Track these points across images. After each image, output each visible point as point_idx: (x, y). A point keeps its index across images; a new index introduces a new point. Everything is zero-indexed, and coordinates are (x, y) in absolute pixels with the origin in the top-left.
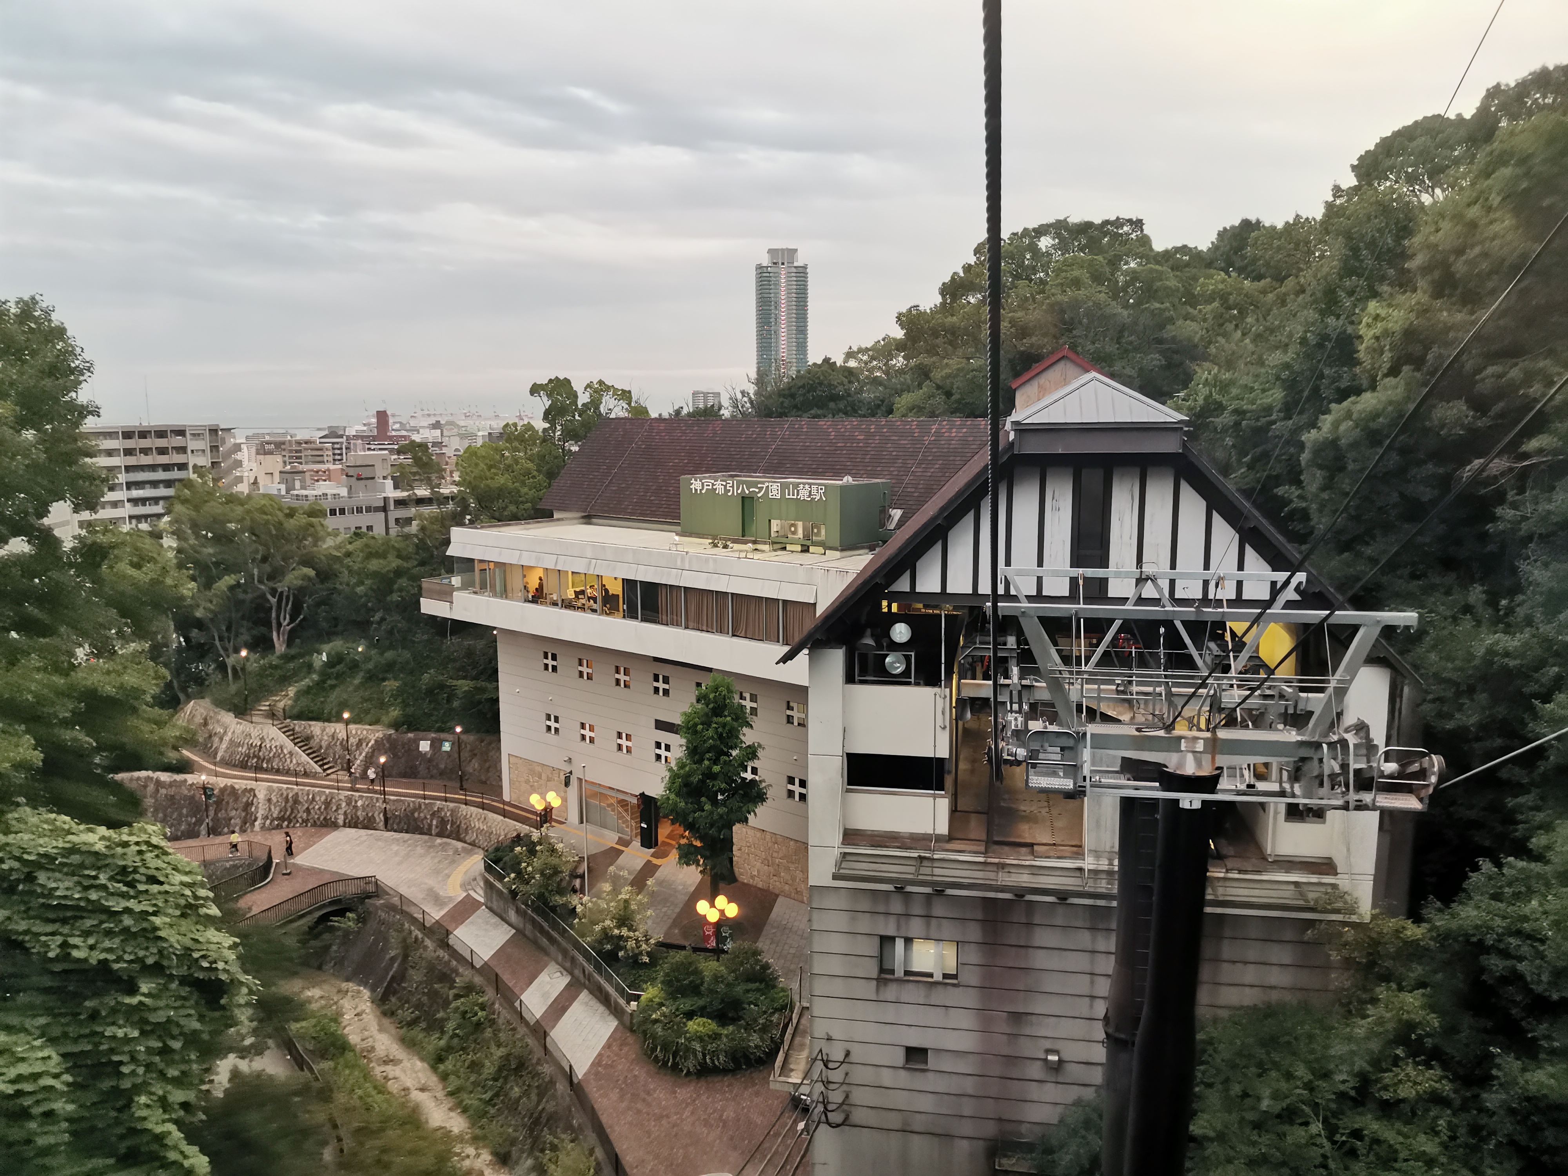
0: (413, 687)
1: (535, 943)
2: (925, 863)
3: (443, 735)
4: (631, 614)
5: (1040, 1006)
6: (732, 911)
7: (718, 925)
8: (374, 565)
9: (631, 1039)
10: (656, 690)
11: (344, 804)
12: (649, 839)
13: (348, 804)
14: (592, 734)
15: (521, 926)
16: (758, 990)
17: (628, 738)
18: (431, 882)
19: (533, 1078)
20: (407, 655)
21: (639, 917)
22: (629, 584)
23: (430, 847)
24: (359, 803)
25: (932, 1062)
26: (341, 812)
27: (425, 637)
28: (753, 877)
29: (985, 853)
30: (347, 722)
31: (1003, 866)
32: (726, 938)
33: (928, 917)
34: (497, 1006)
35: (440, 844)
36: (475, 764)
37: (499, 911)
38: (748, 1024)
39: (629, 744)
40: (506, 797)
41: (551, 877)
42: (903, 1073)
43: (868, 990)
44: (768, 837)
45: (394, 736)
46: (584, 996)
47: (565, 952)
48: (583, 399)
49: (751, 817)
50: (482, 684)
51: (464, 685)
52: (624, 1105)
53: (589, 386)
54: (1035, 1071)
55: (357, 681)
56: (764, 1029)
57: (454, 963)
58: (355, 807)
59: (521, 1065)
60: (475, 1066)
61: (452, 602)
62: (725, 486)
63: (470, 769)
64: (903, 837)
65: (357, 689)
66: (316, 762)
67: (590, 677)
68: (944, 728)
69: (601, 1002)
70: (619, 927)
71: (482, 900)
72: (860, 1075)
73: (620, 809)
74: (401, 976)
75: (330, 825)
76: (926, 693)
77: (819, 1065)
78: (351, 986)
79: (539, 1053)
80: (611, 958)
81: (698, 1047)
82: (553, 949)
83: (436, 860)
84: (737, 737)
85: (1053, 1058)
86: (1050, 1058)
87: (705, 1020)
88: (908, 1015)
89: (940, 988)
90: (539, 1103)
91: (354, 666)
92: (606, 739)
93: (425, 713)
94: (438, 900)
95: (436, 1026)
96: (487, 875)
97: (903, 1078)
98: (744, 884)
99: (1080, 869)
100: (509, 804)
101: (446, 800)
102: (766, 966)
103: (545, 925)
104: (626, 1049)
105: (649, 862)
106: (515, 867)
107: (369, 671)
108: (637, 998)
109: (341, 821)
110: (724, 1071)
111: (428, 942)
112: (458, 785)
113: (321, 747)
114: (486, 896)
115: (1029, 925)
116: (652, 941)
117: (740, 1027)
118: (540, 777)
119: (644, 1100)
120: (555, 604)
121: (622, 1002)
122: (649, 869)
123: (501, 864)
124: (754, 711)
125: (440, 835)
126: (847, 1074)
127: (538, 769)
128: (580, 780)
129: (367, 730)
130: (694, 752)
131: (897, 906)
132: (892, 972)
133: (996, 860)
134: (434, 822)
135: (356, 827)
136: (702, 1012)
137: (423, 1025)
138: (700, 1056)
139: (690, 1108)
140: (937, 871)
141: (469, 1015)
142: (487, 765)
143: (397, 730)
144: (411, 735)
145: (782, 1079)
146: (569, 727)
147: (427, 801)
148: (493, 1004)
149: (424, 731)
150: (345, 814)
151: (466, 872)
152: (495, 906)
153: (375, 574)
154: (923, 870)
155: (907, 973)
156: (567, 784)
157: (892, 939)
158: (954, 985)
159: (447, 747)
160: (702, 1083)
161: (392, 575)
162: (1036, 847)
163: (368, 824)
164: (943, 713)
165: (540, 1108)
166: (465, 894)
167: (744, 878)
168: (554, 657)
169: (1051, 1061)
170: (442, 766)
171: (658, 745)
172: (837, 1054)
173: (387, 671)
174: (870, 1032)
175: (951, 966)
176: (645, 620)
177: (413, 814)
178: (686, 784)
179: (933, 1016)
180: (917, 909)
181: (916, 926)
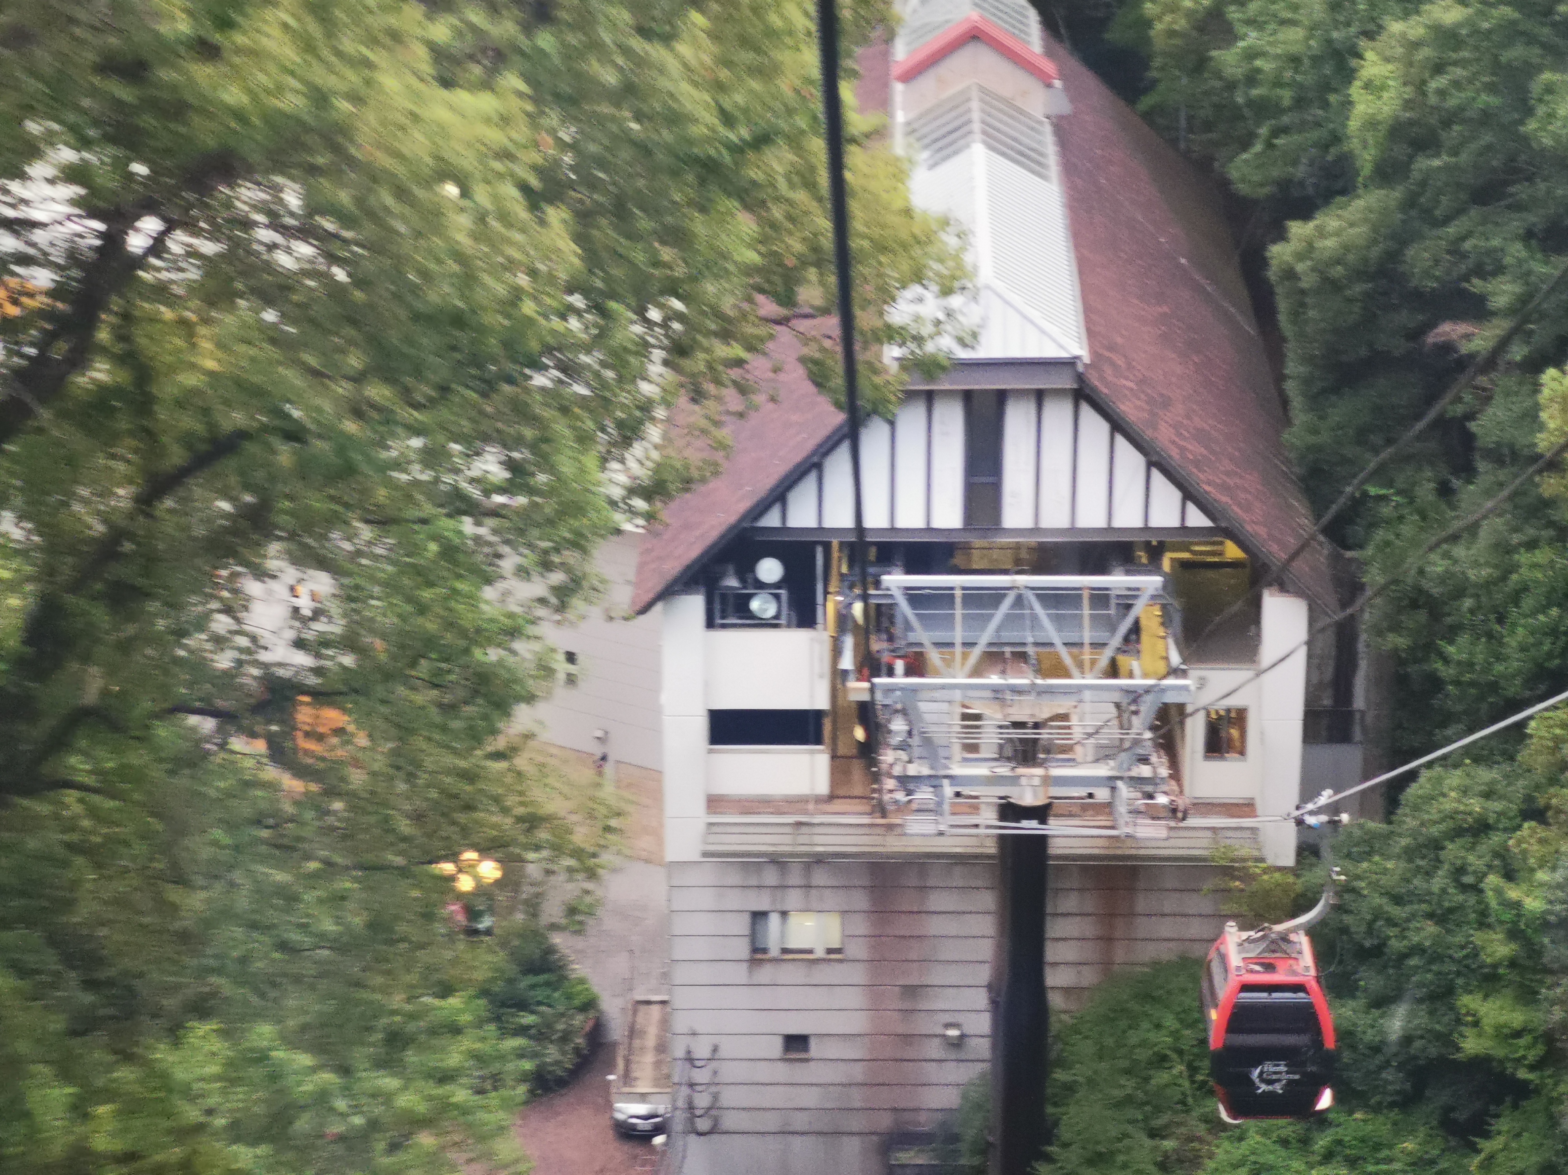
2: (804, 829)
6: (492, 873)
7: (472, 896)
25: (815, 1049)
32: (484, 911)
33: (808, 887)
42: (780, 1065)
43: (739, 973)
54: (934, 1049)
64: (776, 801)
68: (822, 676)
72: (729, 1072)
76: (800, 636)
85: (953, 1033)
86: (950, 1033)
88: (785, 997)
89: (823, 966)
97: (782, 1072)
115: (923, 889)
126: (715, 1072)
131: (771, 877)
132: (767, 951)
140: (818, 839)
145: (627, 1090)
154: (802, 839)
155: (785, 951)
157: (766, 914)
158: (839, 961)
164: (820, 659)
169: (952, 1037)
172: (704, 1051)
175: (835, 939)
180: (795, 877)
181: (793, 899)
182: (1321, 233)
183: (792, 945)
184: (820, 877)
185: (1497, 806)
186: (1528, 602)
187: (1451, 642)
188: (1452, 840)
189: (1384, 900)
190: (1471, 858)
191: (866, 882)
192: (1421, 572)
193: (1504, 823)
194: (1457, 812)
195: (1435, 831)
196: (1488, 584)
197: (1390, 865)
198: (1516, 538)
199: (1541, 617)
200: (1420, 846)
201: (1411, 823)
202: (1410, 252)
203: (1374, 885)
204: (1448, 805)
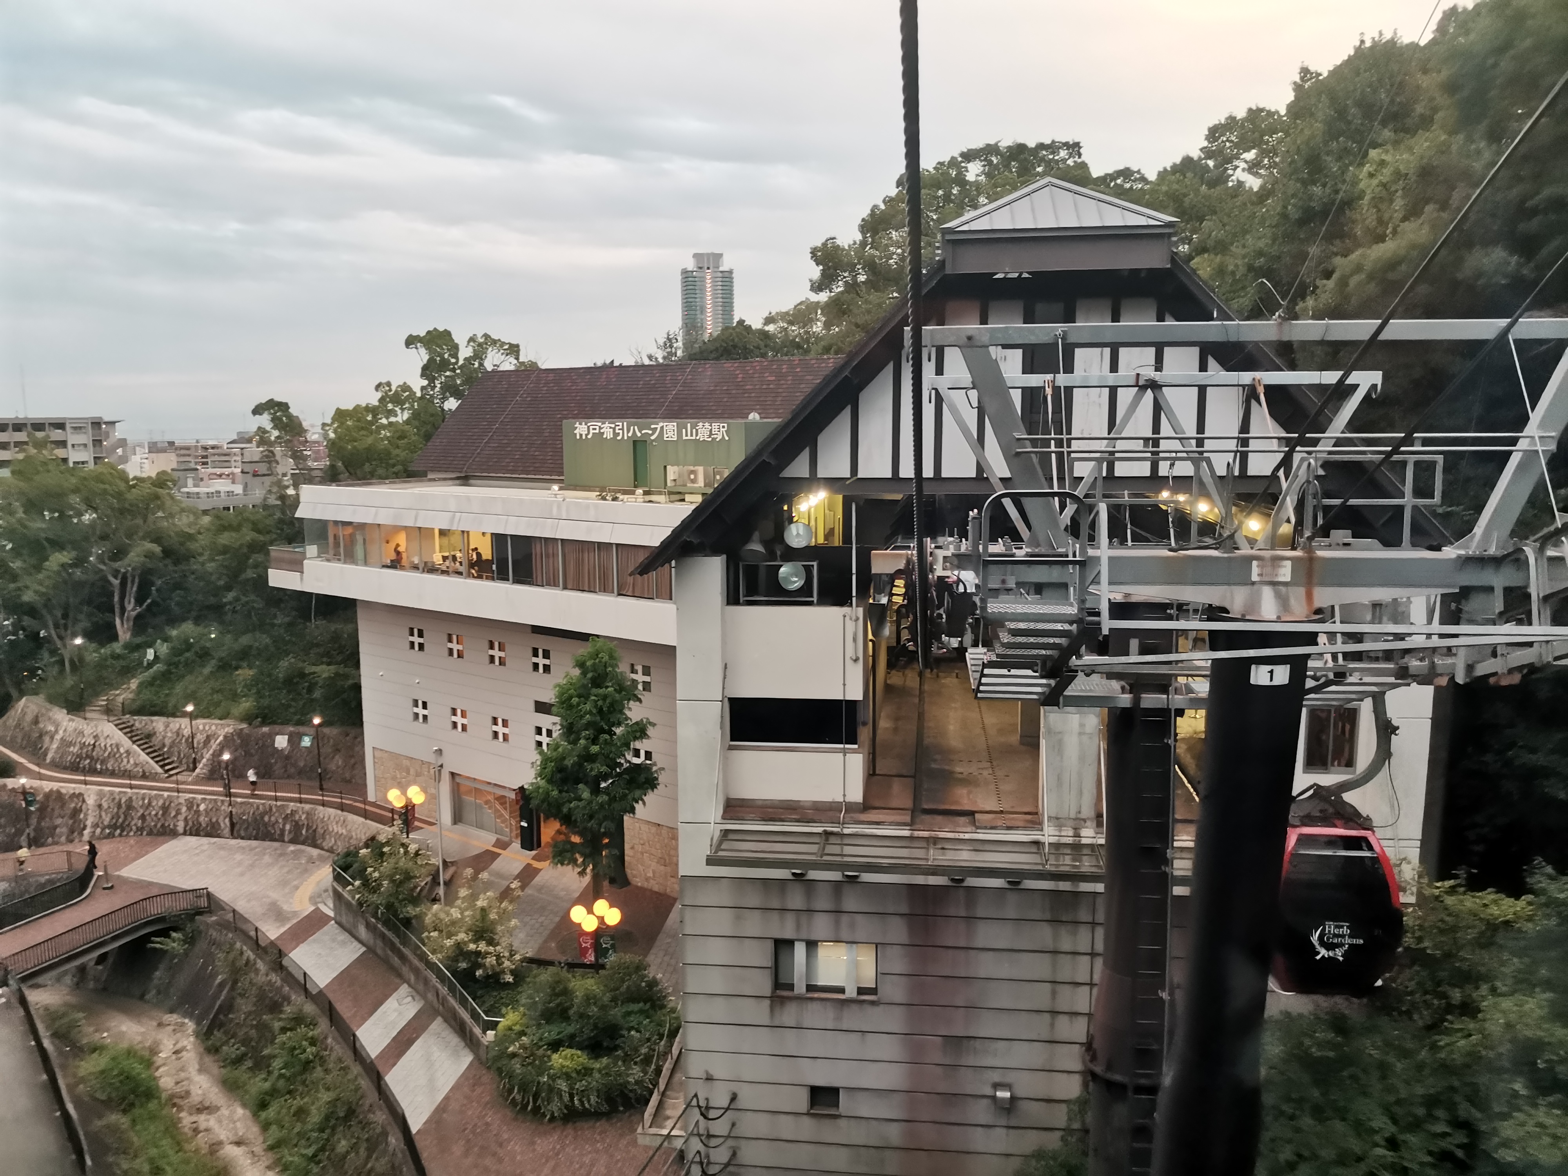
0: (270, 675)
1: (386, 961)
2: (833, 840)
3: (301, 729)
4: (502, 576)
5: (987, 1026)
6: (613, 917)
7: (597, 935)
8: (225, 539)
9: (488, 1078)
10: (536, 666)
11: (184, 809)
12: (530, 840)
13: (189, 808)
14: (465, 721)
15: (371, 942)
16: (641, 1012)
17: (505, 723)
18: (274, 895)
19: (363, 1129)
20: (265, 640)
21: (499, 928)
22: (499, 540)
23: (281, 855)
24: (202, 807)
25: (845, 1103)
26: (181, 817)
27: (287, 619)
28: (647, 879)
29: (911, 824)
30: (192, 716)
31: (935, 840)
32: (607, 949)
34: (329, 1040)
35: (292, 852)
36: (339, 760)
37: (348, 926)
38: (626, 1055)
39: (506, 731)
40: (371, 797)
41: (401, 882)
42: (807, 1121)
43: (760, 1012)
44: (664, 831)
45: (246, 731)
46: (438, 1025)
47: (416, 971)
48: (465, 352)
49: (639, 807)
50: (342, 670)
51: (324, 671)
52: (469, 1161)
53: (472, 339)
54: (981, 1112)
55: (207, 670)
56: (647, 1060)
57: (287, 988)
58: (197, 812)
59: (351, 1113)
60: (301, 1113)
61: (302, 572)
62: (614, 429)
63: (332, 767)
64: (803, 808)
65: (207, 679)
66: (157, 762)
67: (460, 655)
68: (856, 660)
69: (456, 1032)
70: (476, 941)
71: (331, 914)
72: (751, 1125)
73: (498, 807)
74: (228, 1007)
75: (167, 833)
76: (833, 614)
77: (696, 1115)
78: (174, 1018)
79: (372, 1096)
80: (467, 979)
81: (563, 1085)
82: (405, 970)
83: (286, 870)
84: (621, 712)
85: (1005, 1094)
86: (999, 1094)
87: (574, 1051)
88: (814, 1044)
89: (854, 1007)
90: (369, 1157)
91: (204, 655)
92: (481, 728)
93: (283, 705)
94: (279, 915)
95: (261, 1064)
96: (335, 884)
97: (807, 1128)
98: (637, 887)
99: (1037, 843)
100: (373, 804)
101: (300, 801)
102: (653, 983)
103: (396, 941)
104: (479, 1090)
105: (529, 865)
106: (361, 874)
107: (221, 659)
108: (494, 1026)
109: (180, 828)
110: (596, 1115)
111: (260, 965)
112: (317, 784)
113: (164, 746)
114: (335, 909)
115: (971, 919)
116: (517, 957)
117: (618, 1058)
118: (408, 772)
119: (494, 1154)
120: (416, 568)
121: (477, 1031)
122: (527, 875)
123: (351, 871)
124: (647, 686)
125: (293, 841)
126: (733, 1125)
127: (406, 763)
128: (453, 775)
129: (217, 725)
130: (570, 731)
131: (796, 899)
132: (791, 987)
133: (925, 834)
134: (288, 827)
135: (197, 834)
136: (571, 1042)
137: (249, 1063)
138: (566, 1098)
139: (552, 1163)
140: (848, 850)
141: (296, 1052)
142: (353, 761)
143: (250, 724)
144: (265, 729)
145: (654, 1130)
146: (438, 712)
147: (279, 803)
148: (326, 1038)
149: (282, 724)
150: (186, 820)
151: (319, 882)
152: (344, 920)
153: (225, 550)
154: (830, 849)
155: (811, 988)
156: (438, 778)
157: (790, 943)
158: (873, 1003)
159: (306, 742)
160: (569, 1130)
161: (245, 550)
162: (977, 815)
163: (212, 831)
164: (855, 640)
165: (369, 1165)
166: (313, 908)
167: (637, 881)
168: (421, 635)
169: (1003, 1099)
170: (301, 764)
171: (539, 731)
172: (721, 1100)
173: (242, 659)
174: (764, 1069)
175: (868, 978)
176: (517, 581)
177: (262, 818)
178: (561, 769)
179: (845, 1045)
180: (823, 902)
183: (819, 982)
184: (851, 901)
191: (904, 909)
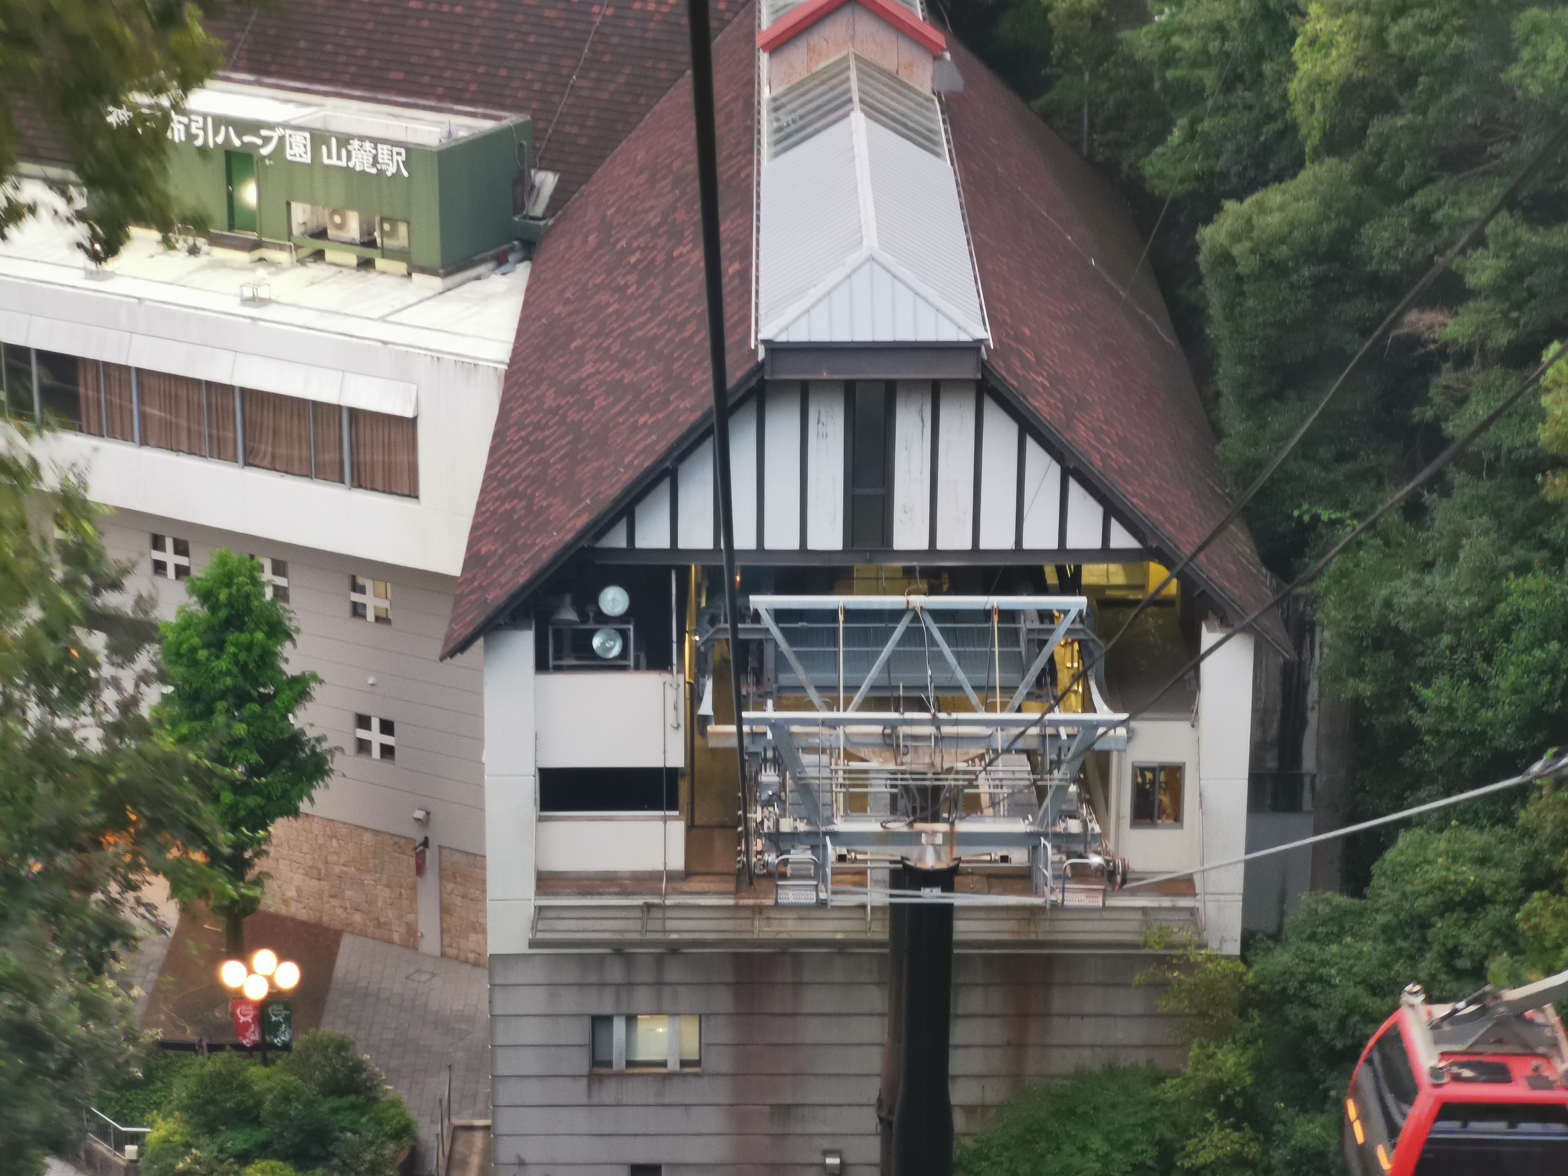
2: (655, 914)
5: (814, 1092)
6: (288, 975)
7: (264, 1004)
16: (353, 1107)
28: (286, 902)
29: (736, 893)
31: (759, 910)
32: (279, 1024)
33: (659, 984)
38: (344, 1164)
43: (578, 1091)
44: (317, 826)
49: (304, 806)
62: (189, 127)
64: (622, 879)
68: (677, 727)
76: (652, 680)
84: (272, 664)
85: (834, 1161)
86: (829, 1161)
87: (273, 1163)
88: (632, 1119)
89: (678, 1080)
99: (863, 907)
102: (358, 1067)
108: (135, 1138)
115: (797, 985)
116: (146, 1040)
117: (333, 1169)
121: (107, 1148)
124: (282, 593)
130: (191, 696)
131: (615, 973)
132: (609, 1064)
133: (751, 902)
140: (671, 924)
154: (652, 925)
155: (630, 1064)
157: (609, 1019)
158: (696, 1075)
164: (676, 708)
169: (832, 1166)
175: (691, 1050)
179: (666, 1120)
180: (644, 974)
181: (642, 997)
182: (1262, 209)
183: (641, 1056)
184: (674, 973)
185: (1496, 874)
186: (1521, 636)
187: (1427, 685)
188: (1442, 916)
189: (1360, 990)
190: (1466, 938)
191: (729, 977)
192: (1388, 604)
193: (1504, 895)
194: (1447, 882)
195: (1421, 905)
196: (1474, 615)
197: (1366, 947)
198: (1504, 561)
199: (1537, 652)
200: (1401, 925)
201: (1391, 896)
202: (1367, 231)
203: (1347, 972)
204: (1435, 874)
